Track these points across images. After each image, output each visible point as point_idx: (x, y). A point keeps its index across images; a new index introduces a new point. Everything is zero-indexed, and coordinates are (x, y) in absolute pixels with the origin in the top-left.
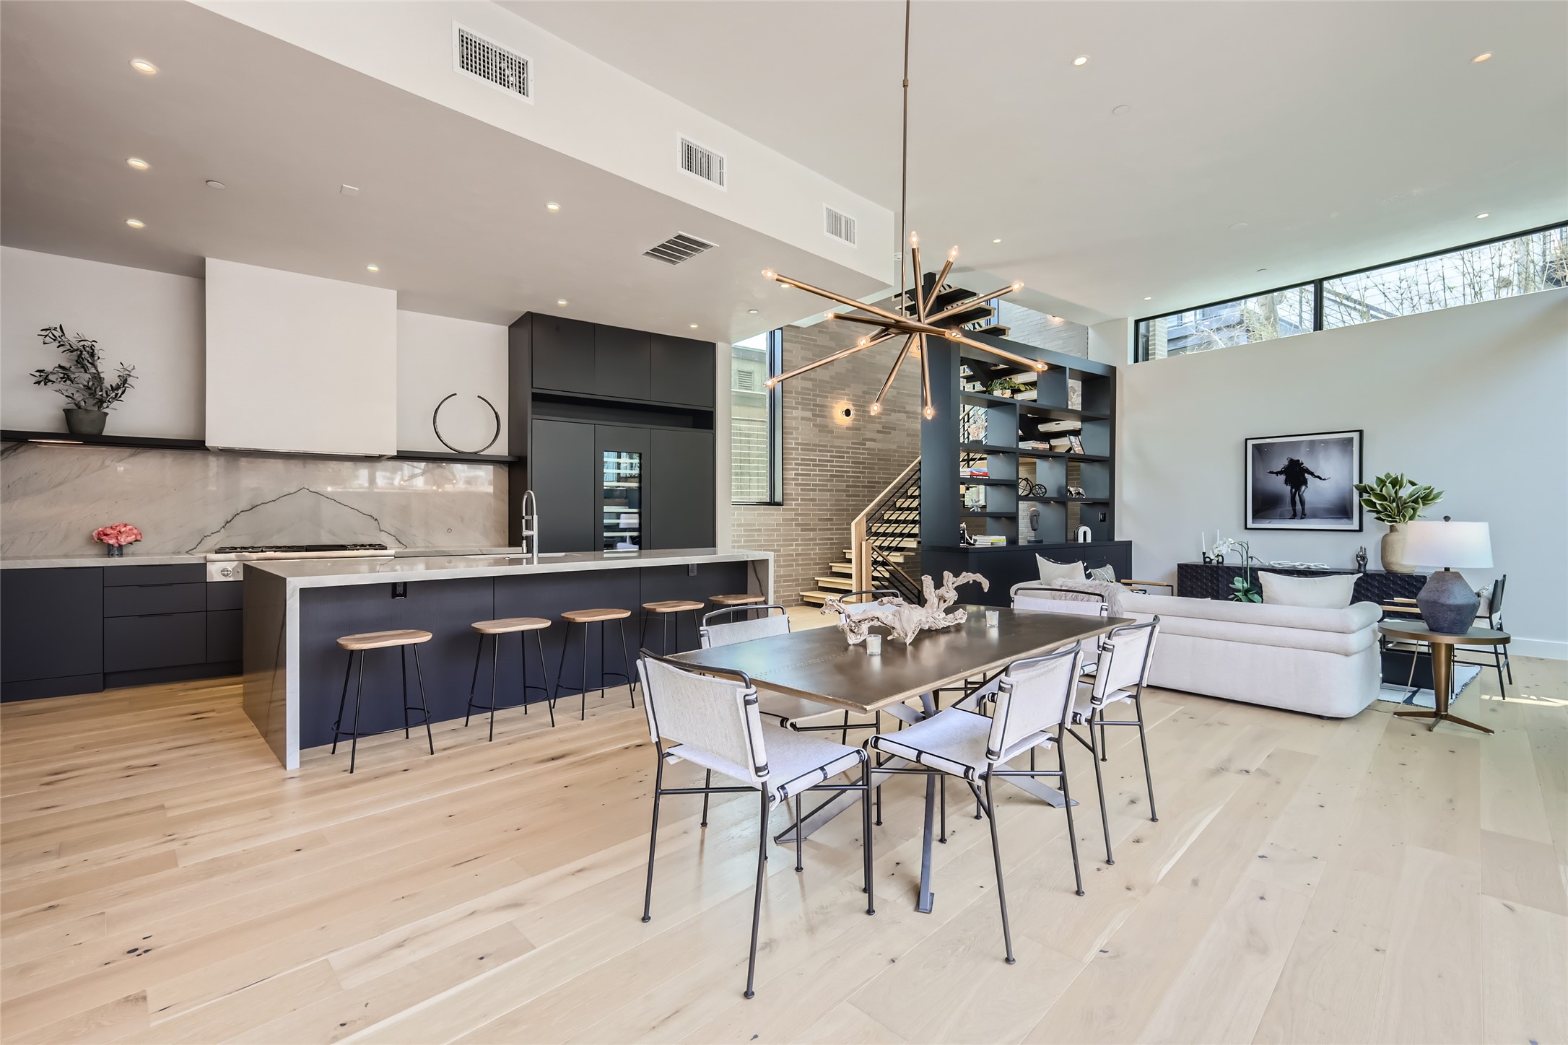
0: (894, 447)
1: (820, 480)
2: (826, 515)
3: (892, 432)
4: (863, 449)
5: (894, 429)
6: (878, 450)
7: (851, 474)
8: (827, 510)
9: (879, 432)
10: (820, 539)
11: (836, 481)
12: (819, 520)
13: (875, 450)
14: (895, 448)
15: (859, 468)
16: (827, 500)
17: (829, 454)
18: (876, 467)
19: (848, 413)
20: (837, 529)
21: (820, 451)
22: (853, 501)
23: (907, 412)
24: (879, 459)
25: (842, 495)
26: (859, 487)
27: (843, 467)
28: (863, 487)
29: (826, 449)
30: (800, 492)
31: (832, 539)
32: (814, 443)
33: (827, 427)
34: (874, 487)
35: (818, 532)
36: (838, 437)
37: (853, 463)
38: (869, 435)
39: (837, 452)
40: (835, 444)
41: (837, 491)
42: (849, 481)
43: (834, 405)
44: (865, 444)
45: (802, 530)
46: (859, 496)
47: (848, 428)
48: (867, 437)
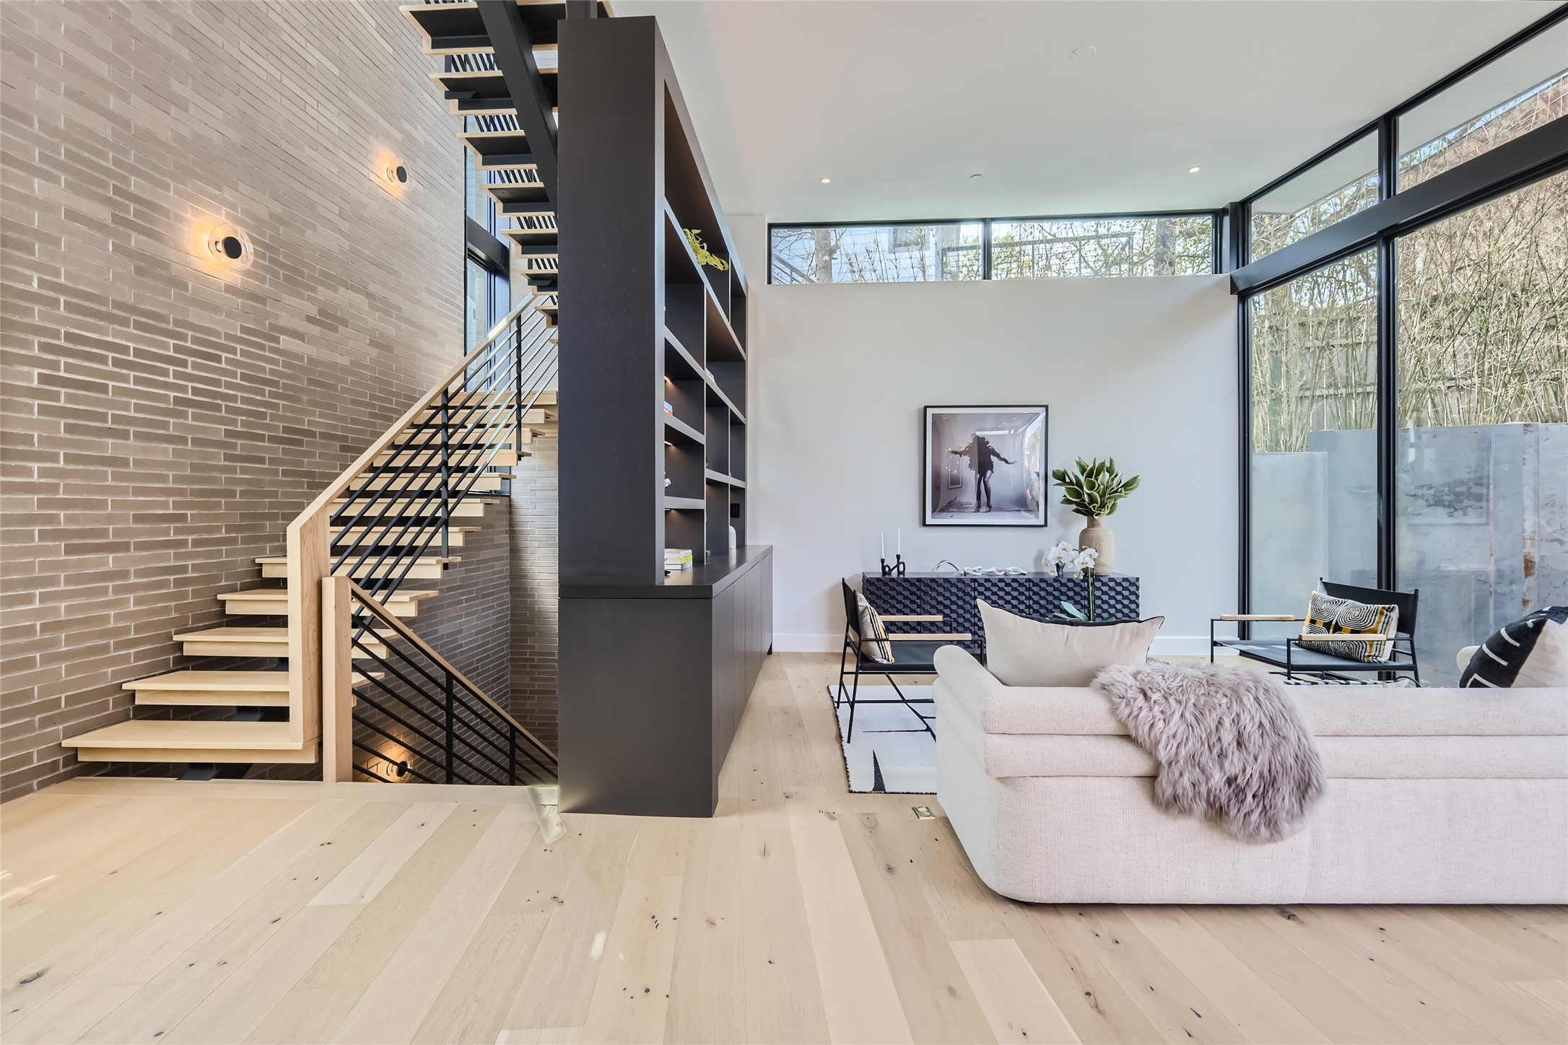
0: (345, 361)
1: (138, 408)
2: (166, 505)
3: (341, 327)
4: (272, 350)
5: (345, 324)
6: (310, 359)
7: (239, 405)
8: (168, 492)
9: (310, 319)
10: (139, 574)
11: (195, 418)
12: (139, 519)
13: (300, 358)
14: (347, 363)
15: (262, 393)
16: (169, 465)
17: (172, 342)
18: (305, 398)
19: (232, 248)
20: (197, 543)
21: (138, 325)
22: (244, 471)
23: (369, 295)
24: (311, 381)
25: (215, 456)
26: (261, 438)
27: (216, 383)
28: (273, 439)
29: (163, 325)
30: (62, 434)
31: (183, 569)
32: (120, 299)
33: (165, 265)
34: (300, 443)
35: (132, 553)
36: (202, 304)
37: (244, 377)
38: (285, 320)
39: (195, 340)
40: (190, 319)
41: (196, 442)
42: (234, 422)
43: (188, 215)
44: (277, 340)
45: (70, 550)
46: (261, 460)
47: (230, 289)
48: (282, 323)
